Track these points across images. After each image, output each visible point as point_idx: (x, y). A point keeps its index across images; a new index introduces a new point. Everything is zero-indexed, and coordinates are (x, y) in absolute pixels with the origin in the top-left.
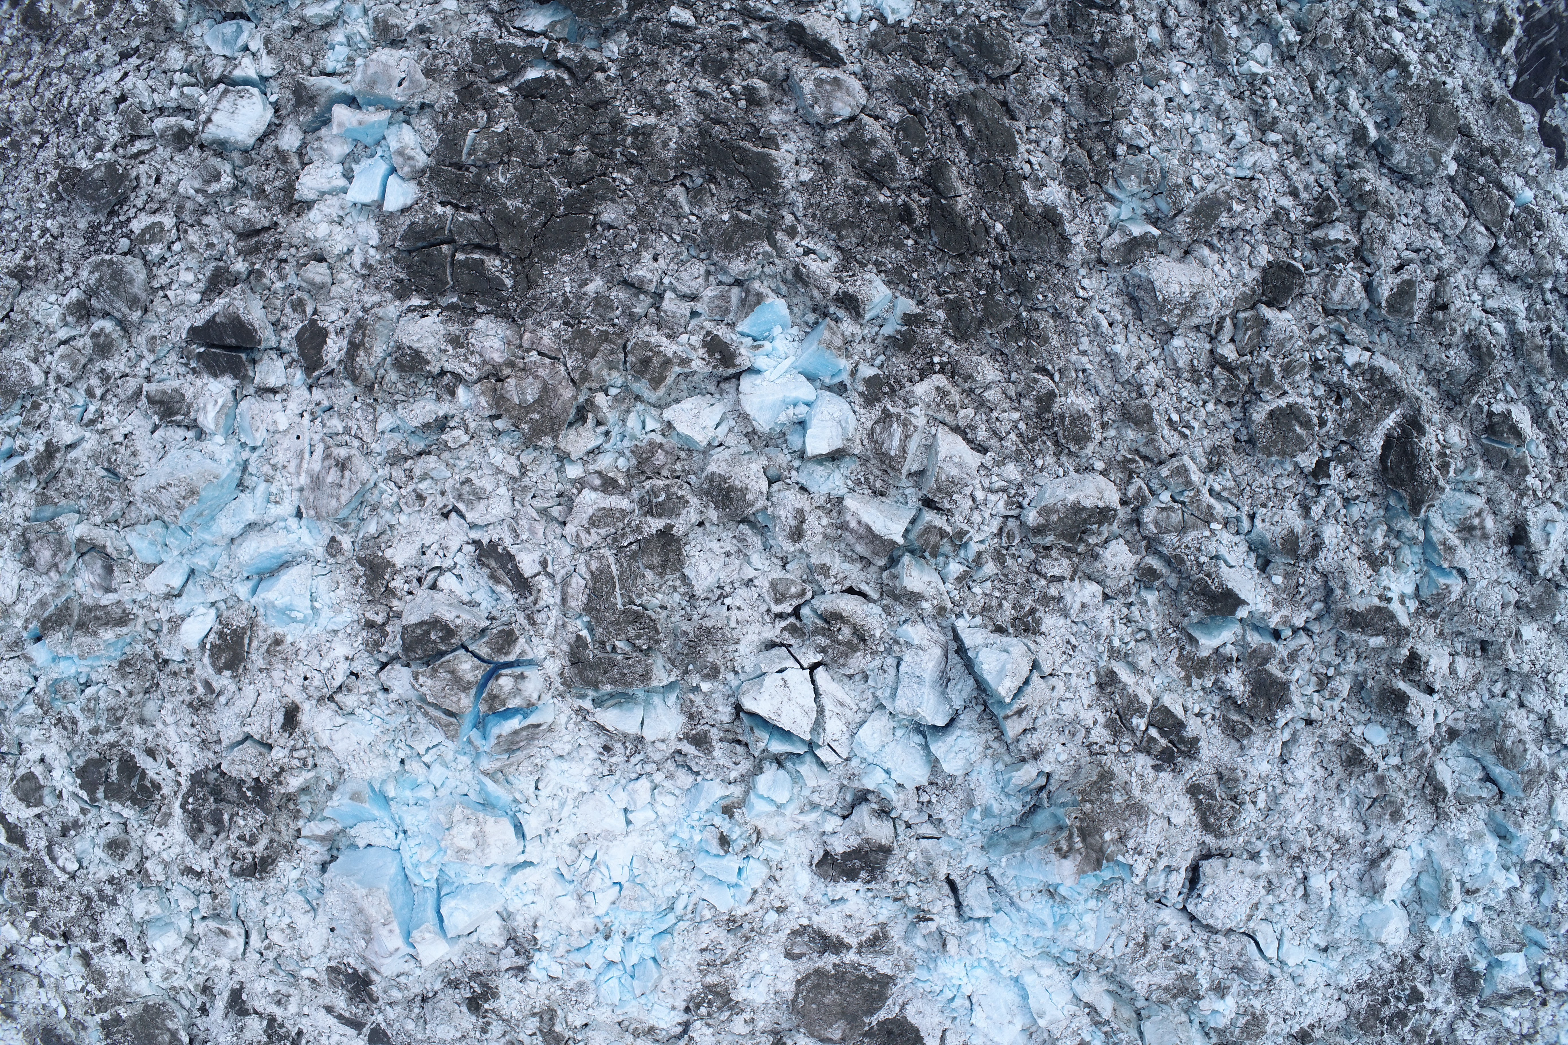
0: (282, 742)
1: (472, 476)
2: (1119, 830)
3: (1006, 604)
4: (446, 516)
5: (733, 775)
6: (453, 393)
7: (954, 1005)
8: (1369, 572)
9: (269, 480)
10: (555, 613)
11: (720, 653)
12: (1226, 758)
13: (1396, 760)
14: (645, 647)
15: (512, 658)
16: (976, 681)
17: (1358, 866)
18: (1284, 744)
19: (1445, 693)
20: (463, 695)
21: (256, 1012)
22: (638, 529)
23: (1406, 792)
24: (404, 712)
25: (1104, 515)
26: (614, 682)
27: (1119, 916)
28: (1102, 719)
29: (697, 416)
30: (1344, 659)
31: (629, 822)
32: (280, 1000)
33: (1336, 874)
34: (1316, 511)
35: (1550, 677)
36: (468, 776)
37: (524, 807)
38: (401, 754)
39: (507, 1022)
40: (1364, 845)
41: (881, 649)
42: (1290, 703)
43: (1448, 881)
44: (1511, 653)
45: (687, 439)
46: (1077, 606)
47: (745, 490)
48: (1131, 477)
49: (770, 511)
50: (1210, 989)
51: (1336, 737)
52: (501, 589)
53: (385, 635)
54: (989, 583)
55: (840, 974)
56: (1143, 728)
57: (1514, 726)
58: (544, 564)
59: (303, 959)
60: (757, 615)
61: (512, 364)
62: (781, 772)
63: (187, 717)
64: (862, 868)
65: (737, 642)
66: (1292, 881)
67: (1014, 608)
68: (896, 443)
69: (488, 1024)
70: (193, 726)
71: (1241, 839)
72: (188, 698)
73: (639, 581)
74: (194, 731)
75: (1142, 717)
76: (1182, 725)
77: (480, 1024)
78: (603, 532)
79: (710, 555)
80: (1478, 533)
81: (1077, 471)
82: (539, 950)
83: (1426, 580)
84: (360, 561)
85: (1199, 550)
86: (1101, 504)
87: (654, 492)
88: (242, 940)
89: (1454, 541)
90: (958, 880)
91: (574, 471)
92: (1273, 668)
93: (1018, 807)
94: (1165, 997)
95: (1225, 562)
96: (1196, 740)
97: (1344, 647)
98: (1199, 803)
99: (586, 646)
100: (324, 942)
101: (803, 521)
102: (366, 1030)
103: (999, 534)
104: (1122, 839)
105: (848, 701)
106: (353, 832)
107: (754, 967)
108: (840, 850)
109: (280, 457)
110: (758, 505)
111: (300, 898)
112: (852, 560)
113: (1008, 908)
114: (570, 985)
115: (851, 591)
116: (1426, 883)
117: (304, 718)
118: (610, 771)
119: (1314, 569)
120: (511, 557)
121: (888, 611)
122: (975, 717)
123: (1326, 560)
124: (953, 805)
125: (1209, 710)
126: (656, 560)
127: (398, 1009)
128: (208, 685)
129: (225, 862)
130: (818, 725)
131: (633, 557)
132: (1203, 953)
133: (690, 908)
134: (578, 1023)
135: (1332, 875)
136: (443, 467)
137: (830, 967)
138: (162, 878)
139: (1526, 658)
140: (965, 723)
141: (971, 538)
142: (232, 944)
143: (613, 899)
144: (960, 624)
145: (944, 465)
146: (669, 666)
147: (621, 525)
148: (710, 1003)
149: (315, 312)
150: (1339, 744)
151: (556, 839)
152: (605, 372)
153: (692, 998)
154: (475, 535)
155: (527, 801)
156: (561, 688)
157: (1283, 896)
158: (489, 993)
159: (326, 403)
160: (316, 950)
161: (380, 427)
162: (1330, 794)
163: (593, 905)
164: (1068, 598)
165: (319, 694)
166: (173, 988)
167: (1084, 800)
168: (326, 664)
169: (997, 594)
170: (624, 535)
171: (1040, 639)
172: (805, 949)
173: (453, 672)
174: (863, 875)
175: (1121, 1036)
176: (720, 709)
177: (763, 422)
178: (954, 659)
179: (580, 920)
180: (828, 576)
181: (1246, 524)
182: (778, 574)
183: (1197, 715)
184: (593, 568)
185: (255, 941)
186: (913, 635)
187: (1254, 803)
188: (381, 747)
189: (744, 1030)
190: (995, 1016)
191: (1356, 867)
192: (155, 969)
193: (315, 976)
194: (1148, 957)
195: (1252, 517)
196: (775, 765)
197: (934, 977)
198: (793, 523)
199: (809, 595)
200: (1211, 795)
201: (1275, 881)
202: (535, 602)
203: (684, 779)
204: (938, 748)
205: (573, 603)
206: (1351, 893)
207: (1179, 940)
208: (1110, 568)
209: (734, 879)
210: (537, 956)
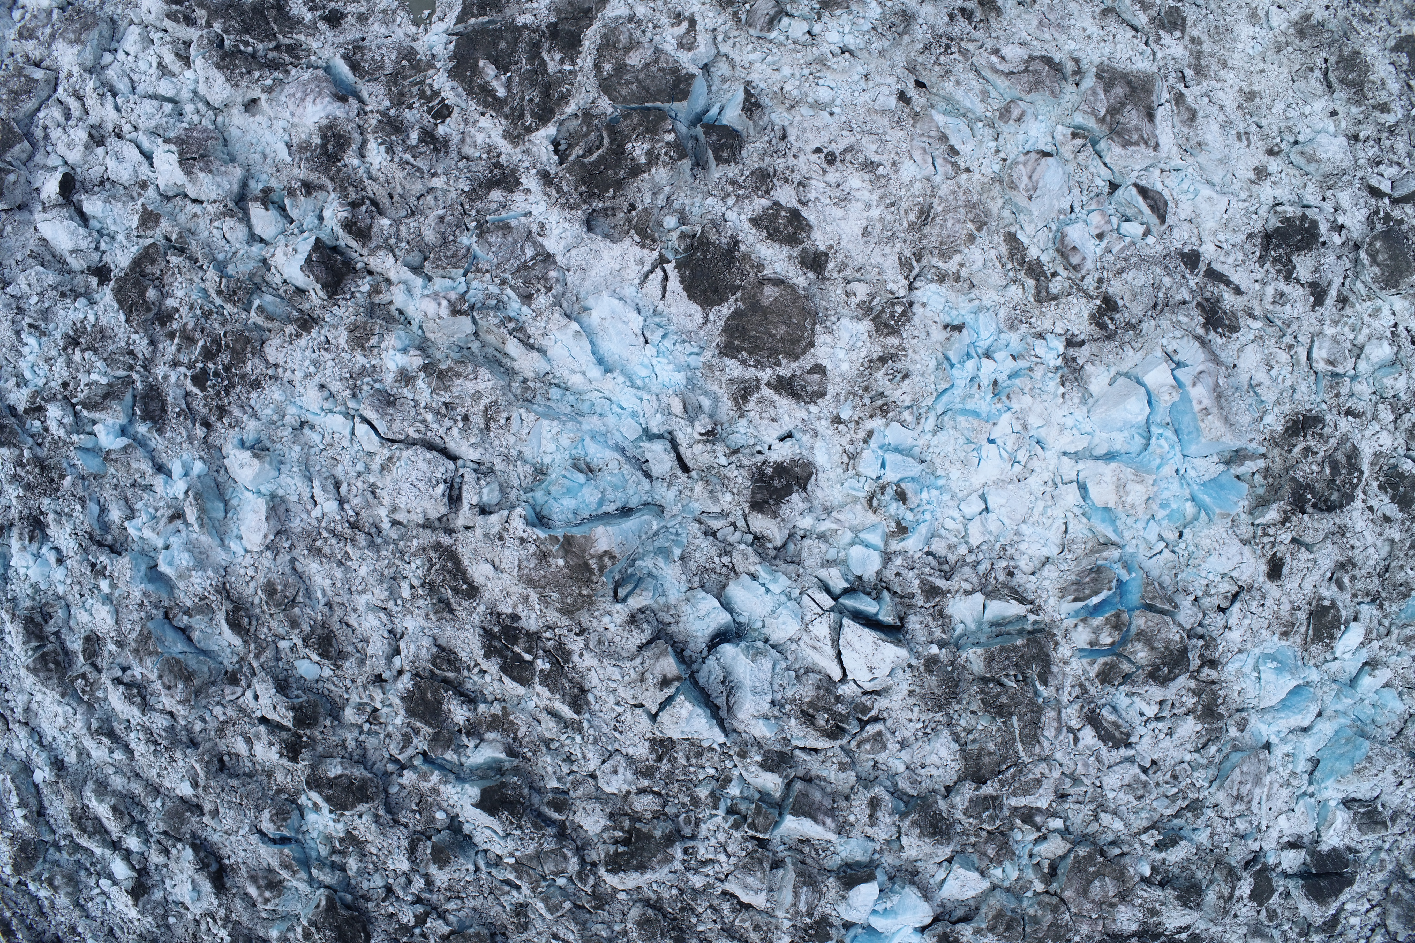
0: (1282, 548)
1: (1135, 803)
2: (549, 566)
3: (684, 761)
4: (1154, 762)
5: (899, 561)
6: (1153, 869)
7: (661, 332)
8: (357, 832)
9: (1294, 774)
10: (1065, 699)
11: (926, 686)
12: (449, 631)
13: (283, 644)
14: (991, 685)
15: (1101, 660)
16: (696, 683)
17: (292, 525)
18: (397, 652)
19: (250, 717)
20: (1143, 627)
21: (1302, 285)
22: (1003, 783)
23: (263, 612)
24: (1181, 584)
25: (615, 865)
26: (1015, 647)
27: (518, 448)
28: (575, 658)
29: (963, 886)
30: (357, 740)
31: (983, 498)
32: (1281, 297)
33: (314, 514)
34: (418, 883)
35: (153, 748)
36: (1127, 535)
37: (1078, 511)
38: (1183, 546)
39: (1080, 289)
40: (292, 547)
41: (788, 707)
42: (403, 699)
43: (202, 526)
44: (197, 766)
45: (969, 865)
46: (621, 770)
47: (922, 835)
48: (593, 892)
49: (897, 817)
50: (414, 378)
51: (347, 664)
52: (1112, 718)
53: (1201, 656)
54: (701, 778)
55: (773, 357)
56: (539, 662)
57: (180, 702)
58: (1076, 740)
59: (1261, 337)
60: (894, 715)
61: (1112, 905)
62: (859, 574)
63: (1357, 555)
64: (772, 478)
65: (911, 693)
66: (355, 501)
67: (675, 759)
68: (803, 898)
69: (1098, 288)
70: (1352, 547)
71: (415, 543)
72: (1357, 572)
73: (999, 740)
74: (1351, 542)
75: (542, 671)
76: (505, 669)
77: (1104, 286)
78: (1031, 776)
79: (938, 764)
80: (262, 883)
81: (639, 888)
82: (1057, 368)
83: (297, 825)
84: (1222, 716)
85: (521, 839)
86: (622, 874)
87: (992, 819)
88: (1315, 355)
89: (284, 874)
90: (679, 472)
91: (1057, 823)
92: (426, 730)
93: (638, 563)
94: (460, 369)
95: (495, 832)
96: (487, 656)
97: (359, 751)
98: (465, 580)
99: (1040, 676)
100: (1242, 355)
101: (871, 816)
102: (1202, 268)
103: (698, 822)
104: (543, 556)
105: (809, 651)
106: (1222, 467)
107: (854, 355)
108: (795, 497)
109: (1285, 793)
110: (907, 822)
111: (1264, 399)
112: (819, 777)
113: (625, 444)
114: (1024, 328)
115: (816, 751)
116: (217, 509)
117: (1263, 567)
118: (1004, 549)
119: (406, 826)
120: (1101, 738)
121: (786, 741)
122: (691, 645)
123: (399, 839)
124: (698, 555)
125: (476, 678)
126: (986, 760)
127: (1178, 297)
128: (1341, 586)
129: (1327, 430)
130: (837, 630)
131: (1004, 759)
132: (429, 417)
133: (923, 420)
134: (1013, 288)
135: (316, 513)
136: (1159, 810)
137: (784, 362)
138: (1381, 407)
139: (181, 763)
140: (700, 640)
141: (725, 819)
142: (1324, 353)
143: (996, 428)
144: (720, 738)
145: (760, 886)
146: (968, 665)
147: (1017, 785)
148: (892, 316)
149: (1258, 912)
150: (342, 655)
151: (1046, 476)
152: (1040, 913)
153: (909, 320)
154: (1130, 752)
155: (1076, 516)
156: (1056, 631)
157: (359, 484)
158: (1097, 319)
159: (1250, 842)
160: (1250, 348)
161: (1209, 830)
162: (337, 599)
163: (1014, 422)
164: (630, 776)
165: (1253, 593)
166: (1370, 299)
167: (590, 597)
168: (1247, 621)
169: (692, 769)
170: (1013, 777)
171: (648, 735)
172: (809, 378)
173: (1153, 649)
174: (769, 471)
175: (496, 321)
176: (918, 626)
177: (911, 895)
178: (721, 702)
179: (1024, 406)
180: (840, 763)
181: (481, 863)
182: (881, 757)
183: (485, 672)
184: (1037, 746)
185: (1302, 353)
186: (765, 729)
187: (412, 587)
188: (1201, 554)
189: (854, 286)
190: (620, 325)
191: (295, 525)
192: (1386, 319)
193: (1250, 321)
194: (482, 406)
195: (477, 869)
196: (865, 578)
197: (682, 359)
198: (879, 814)
199: (853, 744)
200: (456, 590)
201: (370, 497)
202: (1082, 707)
203: (939, 547)
204: (723, 618)
205: (1053, 714)
206: (294, 498)
207: (455, 431)
208: (598, 810)
209: (889, 457)
210: (1059, 362)
